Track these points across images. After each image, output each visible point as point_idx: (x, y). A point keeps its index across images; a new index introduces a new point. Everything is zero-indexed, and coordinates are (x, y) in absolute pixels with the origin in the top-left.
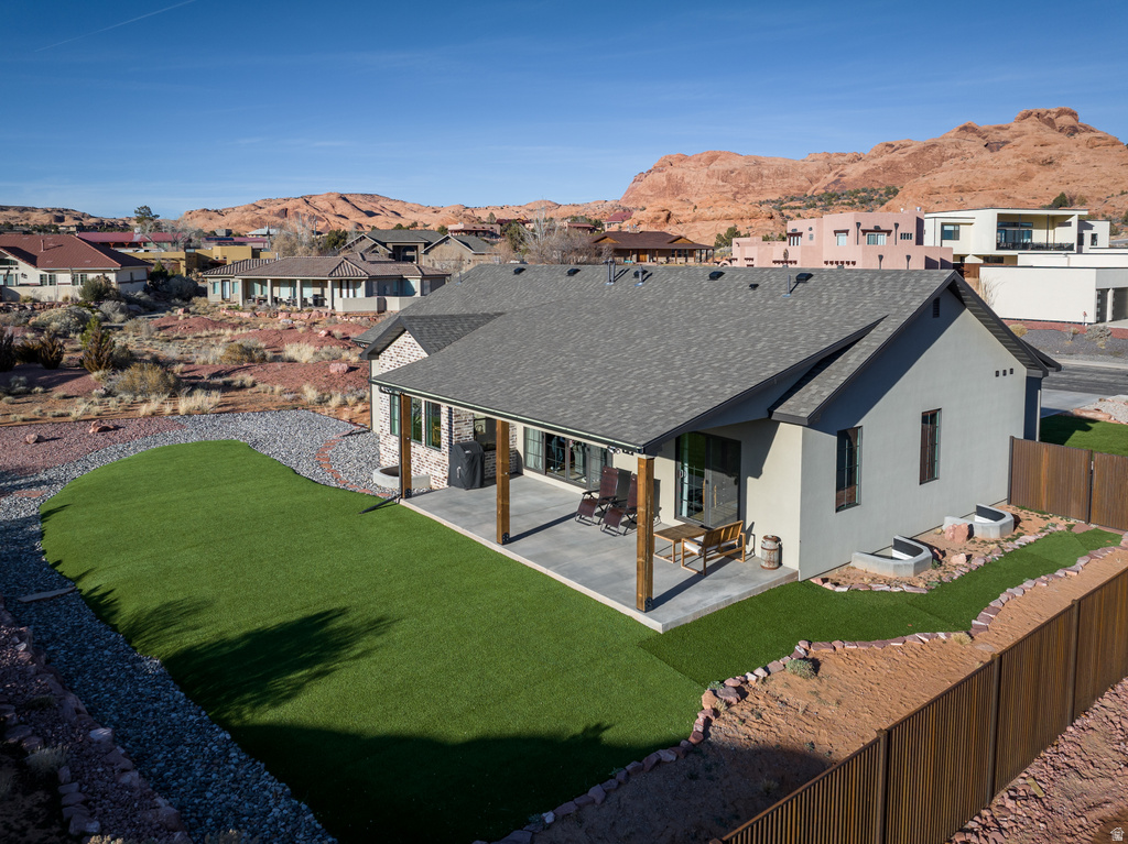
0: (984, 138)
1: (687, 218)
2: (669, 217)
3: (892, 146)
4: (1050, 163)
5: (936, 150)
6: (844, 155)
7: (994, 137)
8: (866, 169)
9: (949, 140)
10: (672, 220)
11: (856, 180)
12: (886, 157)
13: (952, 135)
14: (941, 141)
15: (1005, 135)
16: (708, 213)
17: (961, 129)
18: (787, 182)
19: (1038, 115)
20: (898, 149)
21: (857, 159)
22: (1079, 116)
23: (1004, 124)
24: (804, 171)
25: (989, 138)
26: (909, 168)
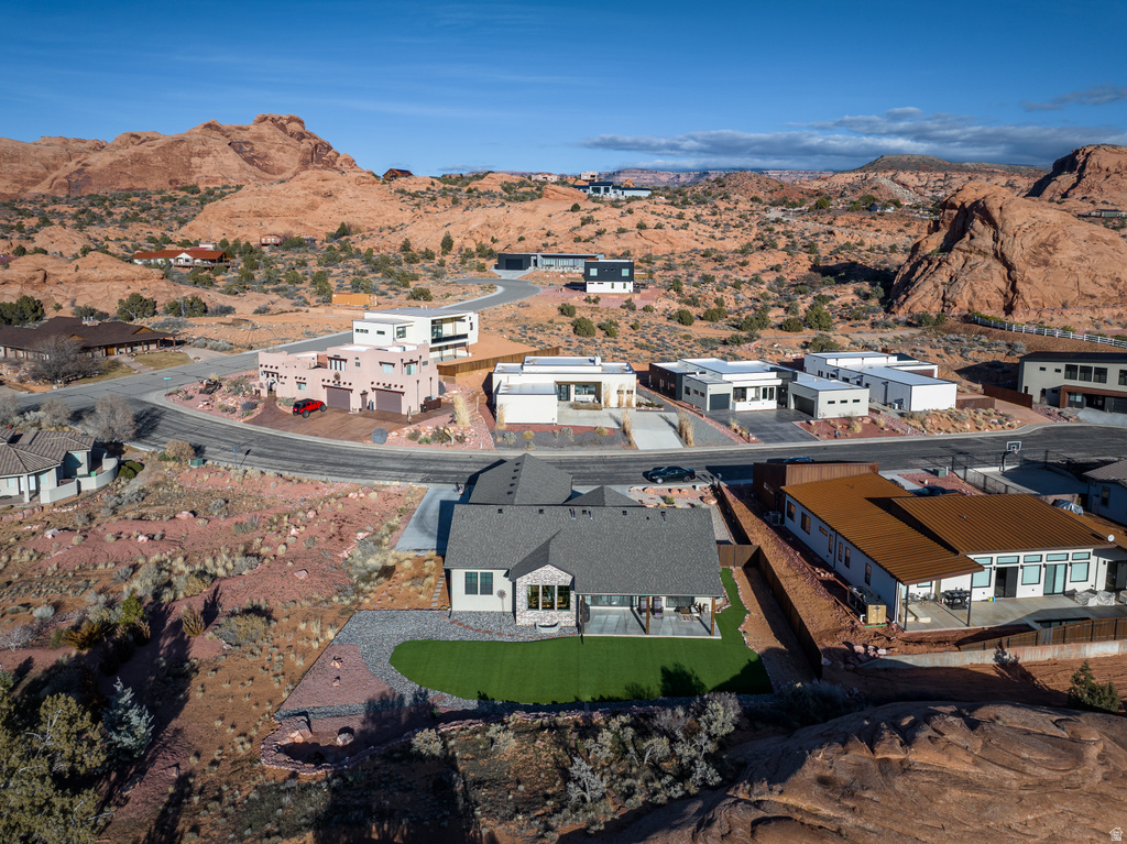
0: (228, 137)
1: (69, 278)
2: (45, 277)
3: (137, 137)
4: (330, 195)
5: (184, 145)
6: (84, 141)
7: (237, 137)
8: (112, 159)
9: (195, 137)
10: (51, 280)
11: (102, 171)
12: (133, 149)
13: (198, 131)
14: (188, 137)
15: (246, 136)
17: (206, 126)
19: (273, 120)
20: (144, 141)
21: (99, 147)
22: (306, 124)
23: (244, 125)
24: (37, 155)
25: (232, 137)
26: (157, 160)
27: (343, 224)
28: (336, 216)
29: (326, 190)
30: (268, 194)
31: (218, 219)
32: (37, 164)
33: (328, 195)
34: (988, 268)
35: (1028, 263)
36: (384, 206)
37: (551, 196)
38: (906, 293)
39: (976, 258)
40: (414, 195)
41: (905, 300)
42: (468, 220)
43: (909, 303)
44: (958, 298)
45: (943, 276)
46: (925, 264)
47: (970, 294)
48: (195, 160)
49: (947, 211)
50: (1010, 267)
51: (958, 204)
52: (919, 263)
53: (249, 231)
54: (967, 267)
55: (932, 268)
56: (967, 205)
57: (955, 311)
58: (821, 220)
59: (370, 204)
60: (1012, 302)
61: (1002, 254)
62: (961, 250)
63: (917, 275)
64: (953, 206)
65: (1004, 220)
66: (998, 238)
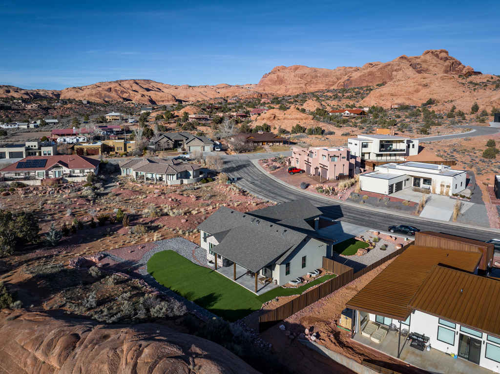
0: (410, 62)
1: (282, 118)
2: (275, 117)
3: (372, 64)
5: (390, 67)
6: (352, 68)
7: (414, 62)
8: (360, 74)
9: (395, 63)
10: (276, 118)
11: (356, 79)
12: (369, 70)
13: (397, 60)
14: (392, 63)
15: (418, 61)
16: (290, 117)
17: (400, 58)
18: (328, 79)
19: (432, 52)
20: (374, 66)
21: (357, 70)
22: (449, 53)
23: (418, 56)
24: (335, 74)
25: (412, 62)
26: (378, 74)
27: (431, 99)
28: (428, 95)
29: (424, 83)
30: (397, 86)
31: (375, 97)
32: (334, 77)
33: (426, 86)
40: (476, 84)
48: (394, 73)
53: (386, 102)
59: (447, 89)
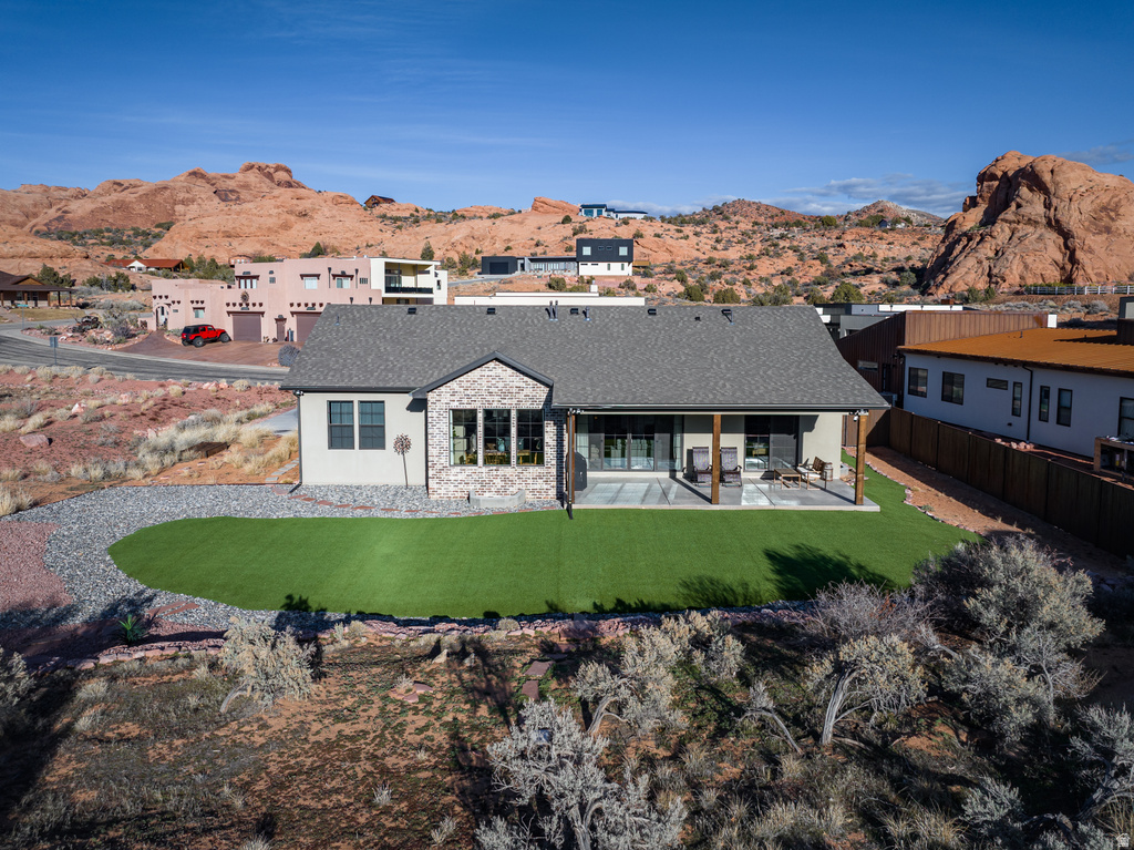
0: (213, 185)
3: (120, 184)
4: (305, 215)
5: (168, 193)
6: (65, 190)
7: (222, 185)
8: (93, 206)
9: (179, 184)
11: (83, 218)
12: (115, 196)
13: (182, 179)
14: (172, 184)
15: (231, 184)
17: (190, 174)
19: (259, 168)
20: (127, 188)
21: (81, 195)
22: (293, 173)
23: (230, 173)
24: (17, 203)
25: (218, 185)
27: (318, 244)
28: (311, 236)
29: (300, 209)
30: (238, 214)
31: (185, 240)
32: (17, 211)
33: (303, 215)
34: (1040, 238)
35: (1087, 230)
36: (362, 226)
37: (540, 209)
38: (944, 272)
39: (1023, 229)
40: (396, 219)
41: (944, 279)
42: (451, 231)
43: (949, 281)
44: (1008, 272)
45: (987, 250)
46: (965, 240)
47: (1021, 267)
48: (179, 208)
49: (985, 183)
50: (1066, 235)
51: (999, 174)
52: (958, 241)
53: (216, 251)
54: (1015, 239)
55: (973, 244)
56: (1010, 174)
57: (1004, 287)
58: (829, 235)
59: (347, 224)
60: (1071, 274)
61: (1057, 221)
62: (1006, 221)
63: (955, 254)
64: (993, 177)
65: (1057, 184)
66: (1050, 204)
